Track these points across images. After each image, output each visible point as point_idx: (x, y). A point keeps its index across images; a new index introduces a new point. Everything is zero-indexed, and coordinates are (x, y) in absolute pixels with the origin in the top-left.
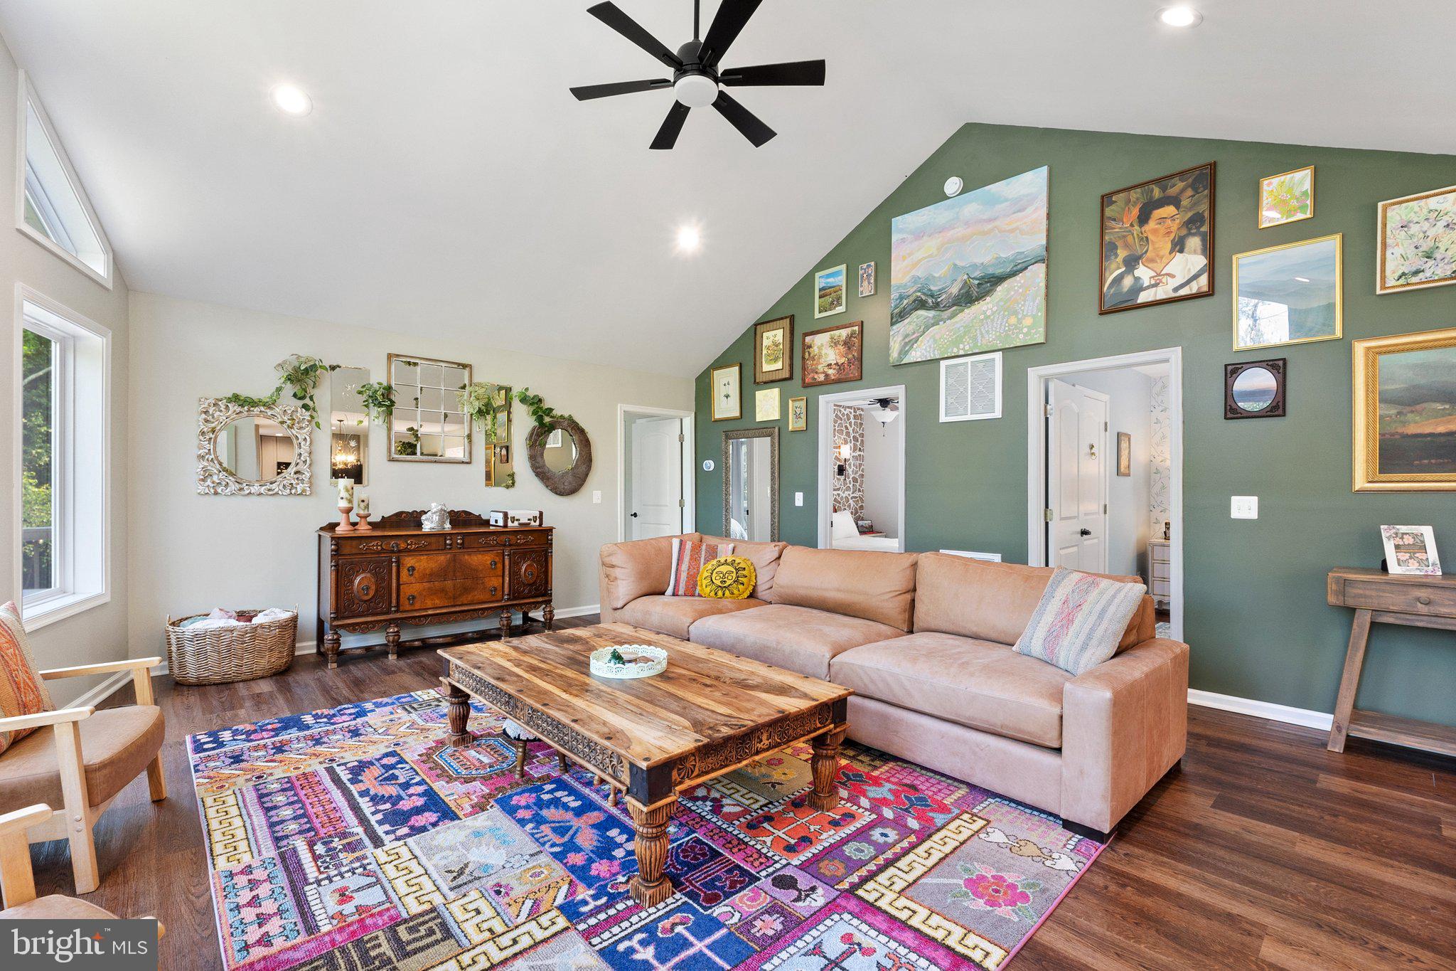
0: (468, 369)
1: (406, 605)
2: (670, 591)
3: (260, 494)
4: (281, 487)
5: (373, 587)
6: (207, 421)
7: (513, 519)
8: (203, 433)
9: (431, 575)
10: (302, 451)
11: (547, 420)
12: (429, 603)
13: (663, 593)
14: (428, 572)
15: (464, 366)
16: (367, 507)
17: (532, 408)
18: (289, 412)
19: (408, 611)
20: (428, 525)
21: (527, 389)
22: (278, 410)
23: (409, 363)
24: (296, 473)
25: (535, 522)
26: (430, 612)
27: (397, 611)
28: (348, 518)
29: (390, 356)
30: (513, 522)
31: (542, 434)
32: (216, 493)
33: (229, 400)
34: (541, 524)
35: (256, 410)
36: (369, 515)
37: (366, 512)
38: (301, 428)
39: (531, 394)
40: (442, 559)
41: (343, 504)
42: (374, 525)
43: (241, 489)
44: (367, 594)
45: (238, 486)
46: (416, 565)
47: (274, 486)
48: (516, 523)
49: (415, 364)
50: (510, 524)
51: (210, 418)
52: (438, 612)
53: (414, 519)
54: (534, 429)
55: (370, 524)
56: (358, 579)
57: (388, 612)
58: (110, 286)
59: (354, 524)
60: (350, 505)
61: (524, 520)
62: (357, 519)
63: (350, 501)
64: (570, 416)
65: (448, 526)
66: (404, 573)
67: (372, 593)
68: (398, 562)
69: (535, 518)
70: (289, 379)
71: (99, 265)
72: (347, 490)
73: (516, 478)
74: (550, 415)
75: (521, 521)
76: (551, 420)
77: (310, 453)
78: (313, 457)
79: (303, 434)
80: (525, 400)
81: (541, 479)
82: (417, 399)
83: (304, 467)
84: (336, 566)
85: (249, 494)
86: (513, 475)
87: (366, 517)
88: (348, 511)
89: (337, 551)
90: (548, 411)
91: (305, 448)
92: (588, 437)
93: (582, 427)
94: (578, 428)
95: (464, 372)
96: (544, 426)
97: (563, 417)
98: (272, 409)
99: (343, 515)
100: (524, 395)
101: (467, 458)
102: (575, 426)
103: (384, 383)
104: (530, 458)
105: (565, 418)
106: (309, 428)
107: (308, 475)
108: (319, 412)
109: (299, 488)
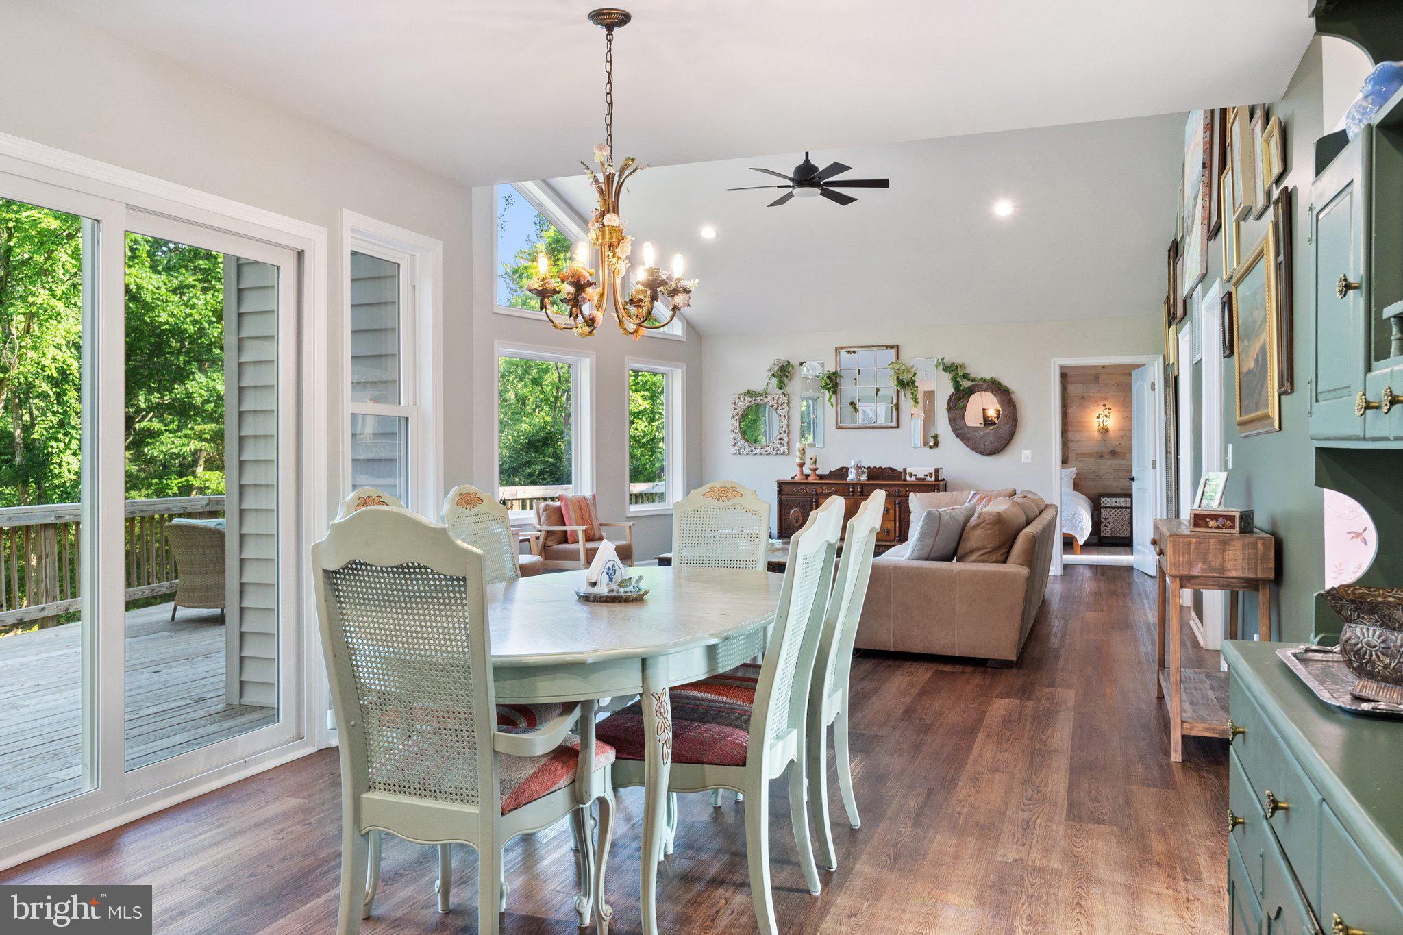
0: (895, 349)
3: (761, 454)
4: (772, 449)
5: (801, 519)
6: (735, 409)
7: (911, 475)
8: (734, 417)
10: (783, 424)
11: (966, 384)
15: (892, 347)
16: (815, 462)
17: (951, 375)
18: (775, 398)
20: (852, 476)
21: (943, 359)
22: (769, 398)
23: (850, 352)
24: (780, 439)
25: (930, 477)
28: (802, 471)
29: (837, 349)
30: (911, 477)
31: (960, 399)
32: (740, 454)
33: (746, 394)
34: (937, 480)
35: (758, 399)
36: (817, 469)
37: (814, 467)
38: (783, 409)
39: (948, 360)
41: (798, 461)
42: (821, 477)
43: (751, 451)
44: (797, 522)
45: (750, 449)
47: (768, 449)
48: (913, 478)
49: (854, 352)
50: (908, 478)
51: (736, 407)
53: (843, 472)
54: (952, 395)
55: (817, 475)
56: (794, 510)
58: (684, 340)
59: (807, 476)
60: (801, 461)
61: (921, 476)
62: (809, 472)
63: (801, 459)
64: (992, 378)
65: (864, 478)
67: (800, 522)
68: (816, 501)
69: (931, 474)
70: (773, 375)
71: (678, 330)
72: (800, 451)
73: (940, 439)
74: (969, 380)
75: (918, 477)
76: (971, 384)
77: (788, 425)
78: (790, 428)
79: (783, 413)
80: (947, 368)
81: (962, 440)
82: (855, 379)
83: (784, 436)
84: (780, 502)
85: (756, 454)
86: (936, 437)
87: (814, 470)
88: (802, 465)
89: (780, 492)
90: (965, 376)
91: (785, 422)
92: (1013, 396)
93: (1006, 387)
94: (999, 389)
95: (892, 352)
96: (963, 390)
97: (983, 380)
98: (766, 397)
99: (799, 469)
100: (943, 364)
101: (894, 424)
102: (996, 387)
103: (833, 370)
104: (950, 421)
105: (985, 381)
106: (787, 409)
107: (786, 440)
108: (792, 396)
109: (782, 449)
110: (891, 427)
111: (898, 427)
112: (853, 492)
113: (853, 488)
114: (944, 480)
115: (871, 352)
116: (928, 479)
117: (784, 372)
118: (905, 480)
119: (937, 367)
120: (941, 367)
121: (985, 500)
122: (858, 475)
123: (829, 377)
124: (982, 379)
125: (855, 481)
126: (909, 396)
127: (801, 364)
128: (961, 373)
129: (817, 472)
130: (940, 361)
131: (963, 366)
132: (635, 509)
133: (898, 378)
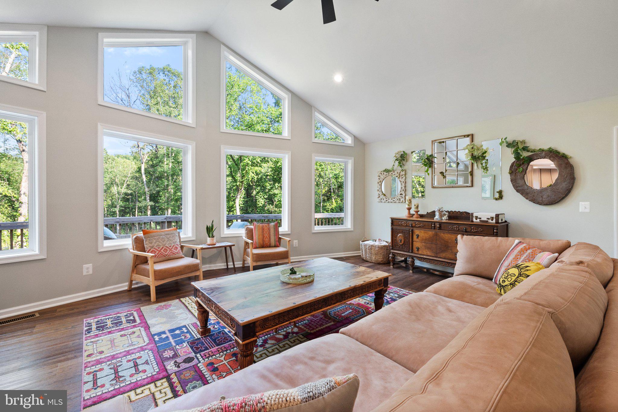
0: (471, 137)
1: (415, 250)
2: (493, 281)
3: (392, 202)
4: (396, 200)
5: (403, 240)
6: (379, 179)
7: (477, 218)
8: (378, 183)
9: (426, 240)
10: (402, 186)
11: (525, 154)
12: (425, 253)
13: (491, 279)
14: (424, 238)
15: (468, 136)
16: (417, 207)
17: (513, 149)
18: (399, 172)
19: (416, 254)
20: (437, 217)
21: (506, 139)
22: (396, 172)
23: (440, 143)
24: (401, 194)
25: (492, 220)
26: (425, 257)
27: (412, 252)
28: (409, 212)
29: (432, 141)
30: (476, 219)
31: (520, 165)
32: (381, 202)
33: (384, 171)
34: (497, 222)
35: (390, 173)
36: (419, 211)
37: (416, 210)
38: (402, 178)
39: (510, 139)
40: (431, 233)
41: (407, 206)
42: (422, 216)
43: (387, 201)
44: (401, 242)
45: (386, 199)
46: (419, 234)
47: (394, 199)
48: (478, 220)
49: (443, 142)
50: (474, 220)
51: (380, 178)
52: (428, 257)
53: (433, 214)
54: (514, 162)
55: (420, 215)
56: (400, 235)
57: (409, 252)
58: (353, 145)
59: (412, 215)
60: (409, 207)
62: (414, 213)
63: (409, 205)
64: (550, 148)
65: (445, 218)
66: (415, 237)
67: (403, 242)
68: (412, 231)
69: (492, 219)
70: (397, 160)
71: (349, 141)
73: (504, 194)
74: (528, 151)
75: (482, 219)
76: (530, 154)
77: (405, 187)
78: (406, 188)
79: (403, 180)
80: (509, 145)
81: (522, 194)
82: (444, 158)
83: (403, 193)
84: (392, 229)
85: (389, 202)
86: (500, 192)
87: (417, 212)
88: (409, 209)
89: (392, 224)
90: (525, 149)
91: (404, 185)
92: (570, 160)
93: (564, 154)
94: (557, 156)
95: (468, 140)
96: (523, 159)
97: (542, 150)
98: (394, 172)
99: (407, 211)
100: (507, 142)
101: (469, 184)
102: (553, 154)
103: (430, 154)
104: (512, 181)
105: (543, 150)
106: (404, 178)
107: (404, 195)
108: (408, 171)
109: (402, 200)
110: (467, 187)
111: (472, 186)
112: (434, 227)
113: (434, 224)
114: (506, 221)
115: (454, 141)
116: (490, 221)
117: (403, 158)
118: (472, 221)
119: (501, 144)
120: (505, 144)
121: (529, 251)
122: (441, 216)
123: (427, 159)
124: (540, 149)
125: (439, 220)
126: (480, 166)
127: (412, 153)
128: (521, 146)
129: (419, 213)
130: (503, 140)
131: (523, 142)
132: (318, 228)
133: (472, 154)
